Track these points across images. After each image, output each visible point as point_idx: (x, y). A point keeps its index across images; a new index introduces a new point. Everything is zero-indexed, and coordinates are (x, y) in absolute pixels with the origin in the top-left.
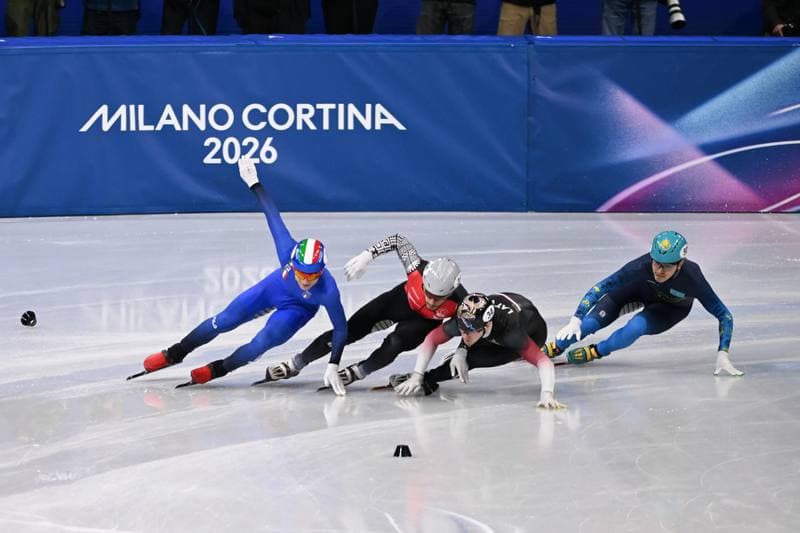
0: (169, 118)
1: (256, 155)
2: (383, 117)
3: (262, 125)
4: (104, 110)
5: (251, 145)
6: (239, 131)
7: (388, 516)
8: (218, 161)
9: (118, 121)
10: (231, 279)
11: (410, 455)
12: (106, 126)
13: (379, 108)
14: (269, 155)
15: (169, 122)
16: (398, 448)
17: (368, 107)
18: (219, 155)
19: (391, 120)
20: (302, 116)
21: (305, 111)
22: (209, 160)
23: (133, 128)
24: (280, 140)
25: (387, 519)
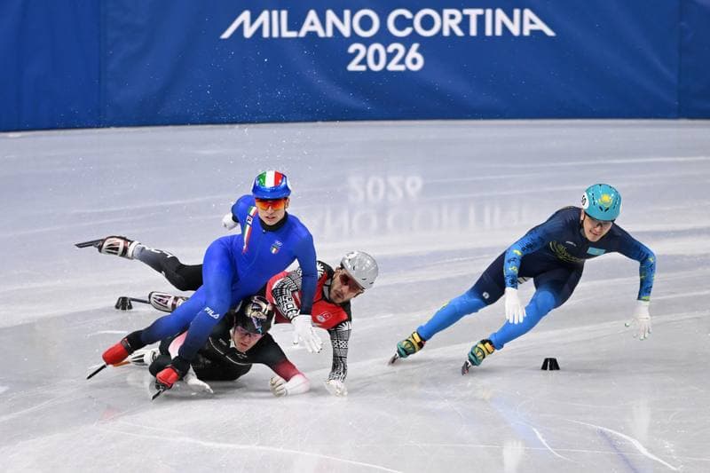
0: (312, 24)
1: (402, 62)
2: (532, 22)
3: (408, 31)
4: (245, 16)
5: (396, 51)
6: (384, 37)
7: (535, 430)
8: (363, 68)
9: (260, 29)
10: (376, 189)
11: (558, 368)
12: (248, 32)
13: (528, 14)
14: (414, 61)
15: (312, 29)
16: (546, 360)
17: (517, 12)
18: (364, 61)
19: (540, 25)
20: (448, 22)
21: (452, 17)
22: (353, 66)
23: (275, 34)
24: (427, 46)
25: (535, 434)
